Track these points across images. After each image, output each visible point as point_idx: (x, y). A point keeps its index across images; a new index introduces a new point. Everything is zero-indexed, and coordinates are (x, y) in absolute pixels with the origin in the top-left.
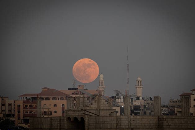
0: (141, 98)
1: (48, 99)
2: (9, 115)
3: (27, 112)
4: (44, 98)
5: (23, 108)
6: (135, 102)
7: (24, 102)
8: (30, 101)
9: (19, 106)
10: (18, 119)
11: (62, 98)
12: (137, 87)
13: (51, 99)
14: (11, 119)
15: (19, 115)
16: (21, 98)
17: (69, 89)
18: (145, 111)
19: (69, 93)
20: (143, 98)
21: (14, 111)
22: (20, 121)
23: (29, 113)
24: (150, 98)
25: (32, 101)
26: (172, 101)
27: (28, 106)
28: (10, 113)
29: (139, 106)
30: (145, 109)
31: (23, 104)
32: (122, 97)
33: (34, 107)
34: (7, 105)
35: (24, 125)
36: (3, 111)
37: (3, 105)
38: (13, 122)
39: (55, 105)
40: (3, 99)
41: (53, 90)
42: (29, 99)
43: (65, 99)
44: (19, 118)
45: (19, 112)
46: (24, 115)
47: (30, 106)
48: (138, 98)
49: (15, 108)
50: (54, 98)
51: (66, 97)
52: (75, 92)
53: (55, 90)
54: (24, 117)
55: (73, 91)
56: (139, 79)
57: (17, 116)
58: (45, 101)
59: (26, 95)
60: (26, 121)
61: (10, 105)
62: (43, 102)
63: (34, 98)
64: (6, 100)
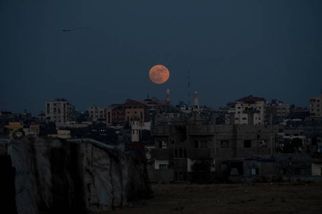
0: (198, 107)
1: (130, 108)
2: (101, 120)
3: (115, 117)
4: (127, 107)
5: (112, 114)
6: (194, 109)
7: (112, 109)
9: (109, 113)
11: (140, 107)
12: (195, 98)
13: (132, 108)
14: (104, 122)
15: (109, 120)
16: (110, 107)
17: (146, 100)
19: (146, 103)
20: (200, 107)
21: (105, 116)
22: (109, 124)
25: (119, 109)
27: (116, 113)
28: (101, 118)
31: (112, 111)
32: (185, 106)
33: (120, 113)
34: (99, 113)
36: (97, 116)
37: (97, 112)
38: (105, 125)
39: (135, 112)
40: (96, 108)
41: (135, 101)
42: (116, 108)
44: (109, 122)
45: (109, 117)
46: (113, 119)
48: (196, 107)
50: (135, 107)
51: (144, 106)
54: (112, 121)
55: (148, 102)
56: (196, 92)
57: (107, 121)
59: (114, 105)
60: (115, 124)
61: (101, 112)
62: (127, 110)
63: (120, 107)
64: (98, 108)
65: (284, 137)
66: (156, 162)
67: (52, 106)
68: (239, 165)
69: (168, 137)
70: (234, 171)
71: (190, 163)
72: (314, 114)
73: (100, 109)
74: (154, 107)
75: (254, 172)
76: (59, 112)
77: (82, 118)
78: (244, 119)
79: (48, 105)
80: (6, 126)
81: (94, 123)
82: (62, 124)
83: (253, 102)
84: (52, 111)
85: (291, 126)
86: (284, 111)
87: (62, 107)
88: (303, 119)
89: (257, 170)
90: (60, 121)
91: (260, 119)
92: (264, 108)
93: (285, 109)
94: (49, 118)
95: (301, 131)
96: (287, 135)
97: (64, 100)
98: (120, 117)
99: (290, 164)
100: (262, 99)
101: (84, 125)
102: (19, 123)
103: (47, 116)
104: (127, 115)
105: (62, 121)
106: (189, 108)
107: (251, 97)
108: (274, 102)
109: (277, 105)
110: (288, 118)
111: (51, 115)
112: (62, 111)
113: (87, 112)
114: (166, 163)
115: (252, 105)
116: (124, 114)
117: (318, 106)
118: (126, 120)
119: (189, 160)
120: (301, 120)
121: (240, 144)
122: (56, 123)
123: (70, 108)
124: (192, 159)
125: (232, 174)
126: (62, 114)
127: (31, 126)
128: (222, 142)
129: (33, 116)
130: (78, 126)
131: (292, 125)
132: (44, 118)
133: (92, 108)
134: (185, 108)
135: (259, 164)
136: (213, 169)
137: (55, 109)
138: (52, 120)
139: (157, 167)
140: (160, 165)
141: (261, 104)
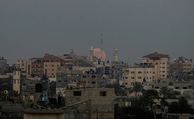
0: (110, 62)
1: (48, 61)
3: (34, 70)
4: (46, 61)
5: (32, 67)
6: (106, 64)
7: (32, 63)
8: (37, 63)
9: (29, 65)
10: (29, 74)
11: (57, 61)
12: (115, 55)
13: (50, 61)
14: (23, 74)
15: (29, 72)
16: (30, 60)
17: (64, 55)
18: (113, 70)
21: (26, 69)
22: (29, 76)
23: (35, 70)
24: (122, 62)
25: (38, 63)
26: (136, 64)
27: (35, 66)
29: (109, 67)
30: (113, 69)
31: (32, 65)
32: (97, 61)
33: (39, 66)
35: (31, 78)
37: (23, 65)
39: (53, 66)
40: (23, 61)
41: (52, 55)
42: (36, 61)
43: (59, 61)
45: (29, 69)
46: (32, 71)
47: (36, 66)
48: (108, 62)
49: (26, 67)
50: (52, 61)
51: (60, 60)
52: (68, 57)
53: (53, 56)
54: (32, 73)
55: (67, 57)
57: (27, 72)
58: (46, 62)
59: (33, 59)
60: (33, 76)
62: (45, 63)
63: (39, 61)
65: (174, 90)
78: (139, 72)
83: (158, 59)
85: (182, 80)
86: (189, 67)
91: (154, 73)
92: (168, 64)
93: (190, 65)
95: (190, 84)
96: (177, 88)
98: (39, 70)
100: (166, 56)
104: (45, 68)
106: (101, 63)
107: (156, 54)
109: (184, 62)
113: (14, 65)
116: (43, 67)
118: (44, 72)
131: (184, 79)
133: (19, 61)
134: (97, 63)
141: (165, 60)
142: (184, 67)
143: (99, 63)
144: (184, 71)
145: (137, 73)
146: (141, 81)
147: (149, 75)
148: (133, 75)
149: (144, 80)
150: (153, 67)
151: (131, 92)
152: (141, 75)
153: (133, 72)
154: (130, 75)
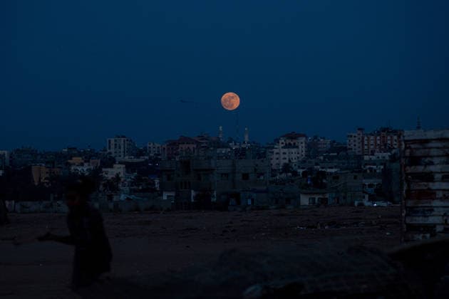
0: (246, 142)
1: (184, 143)
2: (157, 155)
5: (167, 150)
6: (243, 145)
7: (167, 145)
11: (193, 143)
13: (186, 144)
14: (159, 157)
17: (199, 137)
19: (198, 139)
23: (171, 153)
27: (171, 149)
28: (158, 153)
31: (167, 147)
33: (174, 149)
34: (156, 148)
36: (154, 152)
40: (154, 144)
42: (171, 144)
45: (164, 152)
46: (167, 154)
50: (188, 143)
56: (246, 129)
59: (169, 141)
61: (158, 148)
62: (180, 146)
63: (174, 143)
64: (156, 144)
65: (320, 170)
66: (164, 193)
67: (113, 142)
68: (237, 196)
69: (174, 170)
70: (233, 201)
71: (193, 193)
72: (351, 149)
73: (157, 145)
74: (206, 143)
75: (249, 202)
76: (120, 148)
77: (140, 153)
79: (110, 141)
80: (69, 161)
81: (150, 158)
82: (121, 159)
83: (295, 138)
84: (113, 146)
86: (325, 146)
87: (122, 142)
88: (338, 154)
89: (253, 200)
90: (120, 156)
91: (298, 153)
92: (306, 143)
93: (326, 144)
94: (110, 153)
95: (336, 164)
96: (323, 168)
97: (124, 137)
99: (282, 195)
100: (304, 136)
101: (142, 159)
102: (80, 158)
103: (108, 151)
105: (122, 156)
106: (237, 144)
107: (294, 134)
108: (316, 137)
109: (319, 140)
110: (327, 152)
111: (112, 150)
112: (122, 147)
113: (146, 147)
114: (173, 194)
115: (294, 141)
117: (355, 141)
119: (192, 191)
120: (336, 154)
121: (239, 177)
122: (116, 158)
123: (130, 145)
124: (195, 190)
125: (230, 204)
126: (122, 150)
127: (91, 161)
128: (222, 174)
129: (96, 152)
130: (136, 160)
131: (328, 159)
132: (106, 153)
133: (150, 144)
134: (233, 144)
135: (254, 195)
136: (214, 200)
137: (116, 145)
138: (113, 155)
139: (165, 198)
140: (168, 196)
141: (303, 139)
142: (320, 146)
143: (235, 145)
144: (320, 150)
145: (281, 154)
146: (287, 161)
147: (294, 156)
148: (277, 156)
149: (290, 161)
150: (297, 147)
151: (281, 173)
152: (286, 156)
153: (277, 153)
154: (275, 156)
